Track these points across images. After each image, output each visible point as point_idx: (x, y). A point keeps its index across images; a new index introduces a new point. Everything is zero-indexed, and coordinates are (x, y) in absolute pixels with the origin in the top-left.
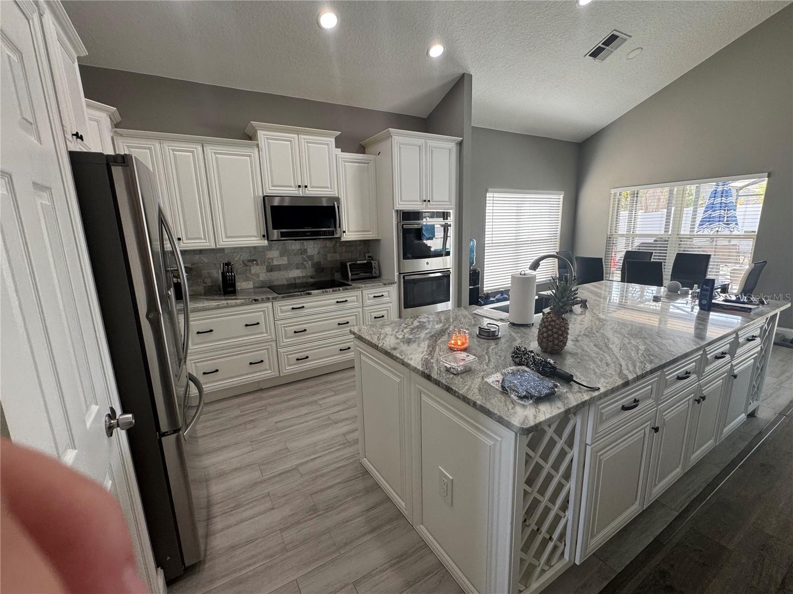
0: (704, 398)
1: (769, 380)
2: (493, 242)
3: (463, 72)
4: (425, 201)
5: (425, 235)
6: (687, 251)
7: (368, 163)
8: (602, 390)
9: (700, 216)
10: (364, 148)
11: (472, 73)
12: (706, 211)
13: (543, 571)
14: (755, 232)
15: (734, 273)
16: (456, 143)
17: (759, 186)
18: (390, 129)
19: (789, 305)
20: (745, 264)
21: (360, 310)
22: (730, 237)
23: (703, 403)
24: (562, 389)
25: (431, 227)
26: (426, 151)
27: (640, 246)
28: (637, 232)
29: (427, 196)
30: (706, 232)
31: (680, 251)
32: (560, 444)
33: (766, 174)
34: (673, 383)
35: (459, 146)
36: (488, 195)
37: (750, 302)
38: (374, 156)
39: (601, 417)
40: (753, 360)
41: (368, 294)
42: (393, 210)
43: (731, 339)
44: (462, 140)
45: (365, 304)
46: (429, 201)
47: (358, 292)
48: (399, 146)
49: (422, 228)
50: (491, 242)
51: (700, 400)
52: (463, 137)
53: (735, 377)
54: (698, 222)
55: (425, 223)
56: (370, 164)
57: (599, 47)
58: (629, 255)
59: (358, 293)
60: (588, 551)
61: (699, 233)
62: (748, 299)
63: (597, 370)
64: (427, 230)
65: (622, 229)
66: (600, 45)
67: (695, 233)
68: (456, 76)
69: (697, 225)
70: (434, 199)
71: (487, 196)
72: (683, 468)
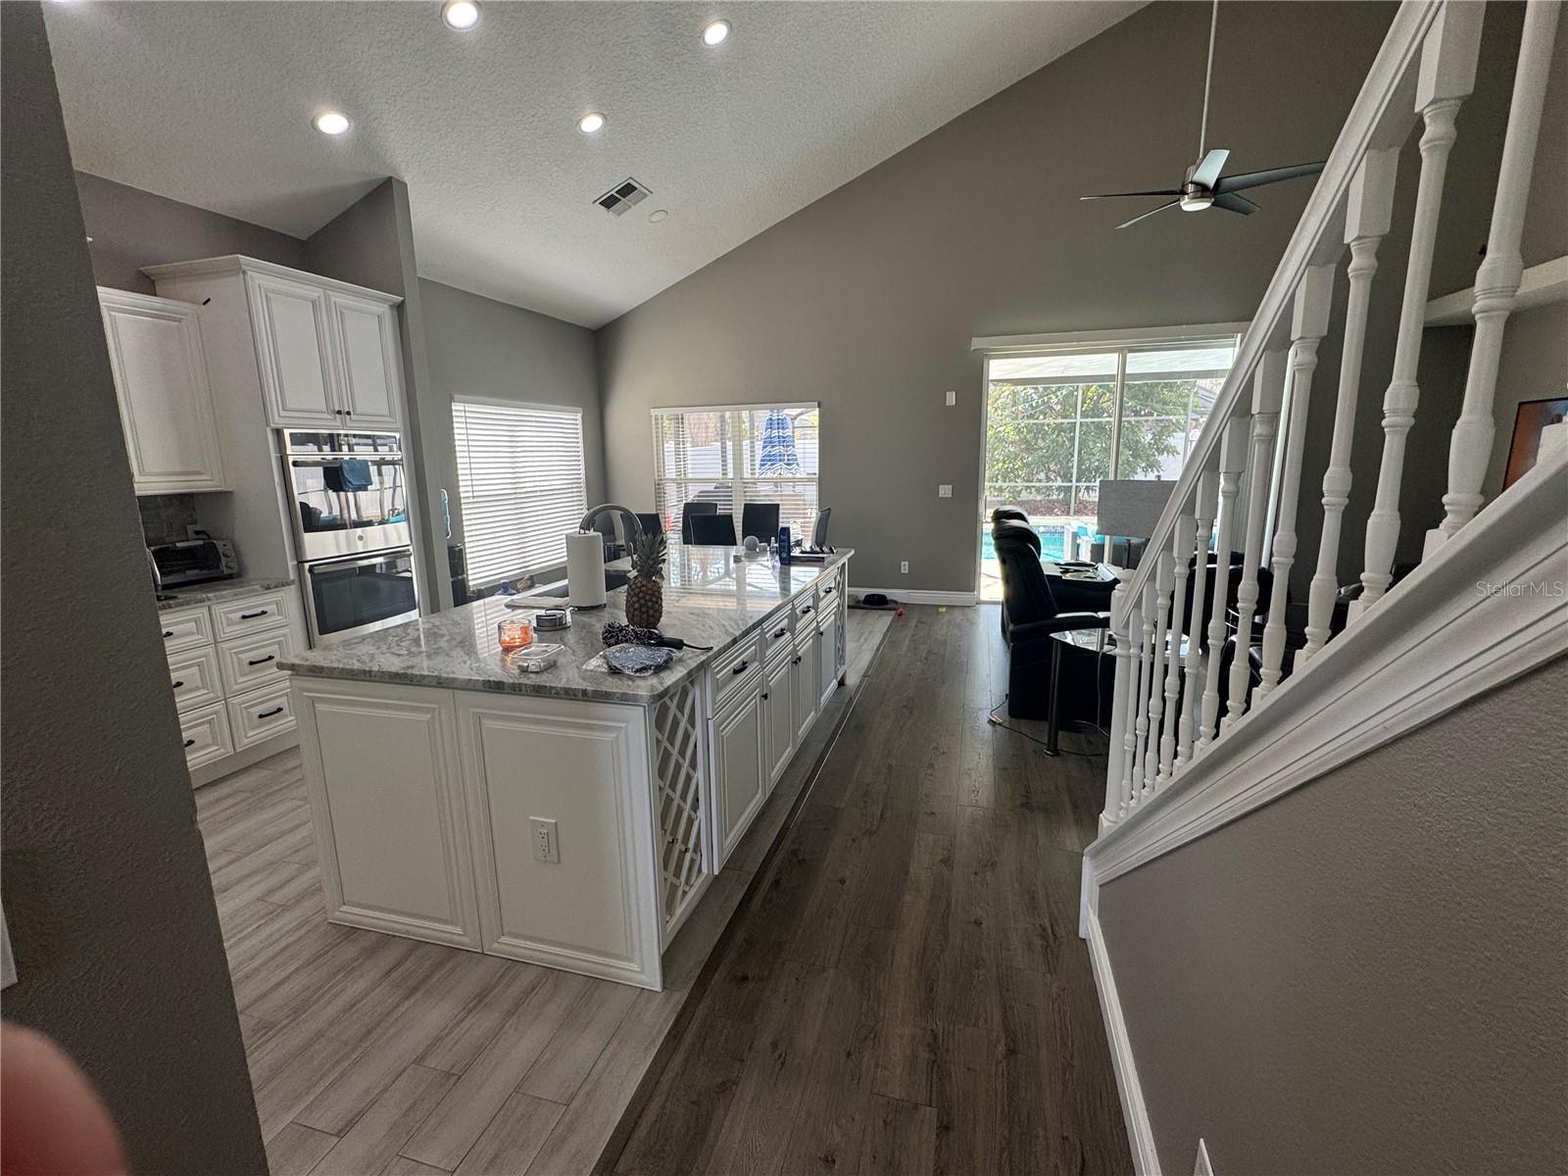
0: (799, 659)
1: (850, 646)
2: (475, 494)
3: (390, 175)
4: (339, 412)
5: (351, 480)
6: (754, 500)
7: (177, 319)
8: (715, 649)
9: (759, 454)
10: (153, 282)
11: (406, 180)
12: (765, 447)
13: (685, 893)
14: (815, 474)
15: (804, 527)
16: (391, 306)
17: (813, 416)
18: (240, 256)
19: (853, 552)
20: (813, 514)
21: (210, 650)
22: (794, 481)
23: (800, 664)
24: (677, 654)
25: (361, 465)
26: (329, 311)
27: (699, 496)
28: (690, 476)
29: (341, 403)
30: (769, 475)
31: (746, 500)
32: (683, 724)
33: (816, 403)
34: (773, 643)
35: (396, 313)
36: (455, 406)
37: (823, 552)
38: (195, 307)
39: (718, 685)
40: (833, 617)
41: (225, 613)
42: (268, 429)
43: (811, 592)
44: (403, 302)
45: (221, 636)
46: (348, 413)
47: (199, 610)
48: (266, 296)
49: (341, 466)
50: (470, 494)
51: (797, 661)
52: (403, 296)
53: (822, 634)
54: (758, 462)
55: (347, 458)
56: (184, 322)
57: (612, 195)
58: (689, 508)
59: (200, 612)
60: (725, 854)
61: (763, 476)
62: (821, 549)
63: (703, 634)
64: (352, 470)
65: (671, 472)
66: (613, 192)
67: (757, 476)
68: (374, 178)
69: (757, 466)
70: (358, 410)
71: (453, 408)
72: (793, 748)
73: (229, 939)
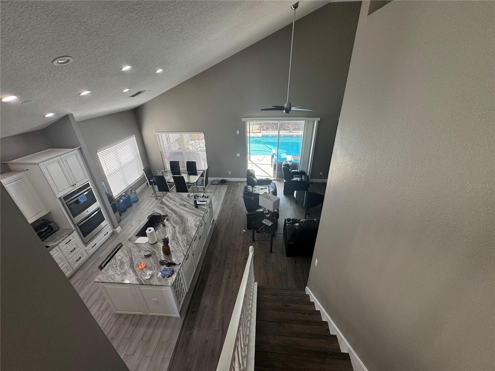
3: (67, 114)
4: (73, 185)
5: (81, 201)
7: (22, 178)
10: (7, 164)
11: (72, 112)
13: (182, 299)
16: (78, 150)
21: (61, 254)
24: (174, 268)
26: (62, 161)
29: (72, 182)
33: (203, 133)
36: (98, 153)
38: (25, 172)
41: (62, 245)
45: (62, 250)
48: (46, 167)
52: (80, 146)
59: (56, 248)
60: (189, 287)
64: (81, 198)
66: (135, 94)
70: (78, 182)
73: (97, 320)
